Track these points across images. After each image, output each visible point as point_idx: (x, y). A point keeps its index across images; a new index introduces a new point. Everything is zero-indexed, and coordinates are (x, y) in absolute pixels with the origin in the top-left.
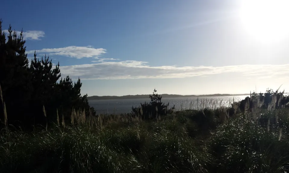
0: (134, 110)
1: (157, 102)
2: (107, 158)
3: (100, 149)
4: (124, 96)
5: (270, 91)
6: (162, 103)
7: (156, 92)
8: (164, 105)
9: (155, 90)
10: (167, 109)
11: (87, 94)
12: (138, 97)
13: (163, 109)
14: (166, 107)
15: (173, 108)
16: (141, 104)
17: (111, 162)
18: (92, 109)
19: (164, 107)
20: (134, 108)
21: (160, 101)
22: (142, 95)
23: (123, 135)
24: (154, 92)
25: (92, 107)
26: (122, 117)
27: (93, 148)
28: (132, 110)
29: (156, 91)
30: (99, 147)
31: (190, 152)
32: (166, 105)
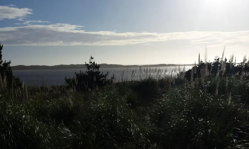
0: (68, 81)
1: (95, 71)
2: (33, 129)
3: (25, 119)
4: (56, 66)
5: (218, 59)
6: (99, 72)
7: (93, 60)
8: (103, 74)
9: (91, 57)
10: (105, 79)
11: (10, 61)
12: (72, 66)
13: (102, 79)
14: (105, 76)
15: (113, 78)
16: (75, 73)
17: (38, 134)
18: (18, 80)
19: (103, 77)
20: (68, 78)
21: (98, 70)
22: (78, 65)
23: (54, 106)
24: (91, 60)
25: (17, 78)
26: (54, 90)
27: (16, 117)
28: (65, 81)
29: (93, 58)
30: (24, 116)
31: (130, 120)
32: (105, 75)
